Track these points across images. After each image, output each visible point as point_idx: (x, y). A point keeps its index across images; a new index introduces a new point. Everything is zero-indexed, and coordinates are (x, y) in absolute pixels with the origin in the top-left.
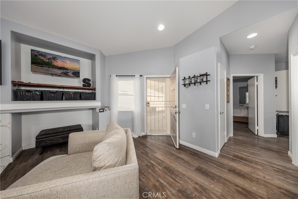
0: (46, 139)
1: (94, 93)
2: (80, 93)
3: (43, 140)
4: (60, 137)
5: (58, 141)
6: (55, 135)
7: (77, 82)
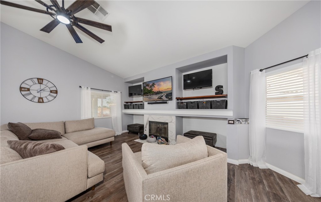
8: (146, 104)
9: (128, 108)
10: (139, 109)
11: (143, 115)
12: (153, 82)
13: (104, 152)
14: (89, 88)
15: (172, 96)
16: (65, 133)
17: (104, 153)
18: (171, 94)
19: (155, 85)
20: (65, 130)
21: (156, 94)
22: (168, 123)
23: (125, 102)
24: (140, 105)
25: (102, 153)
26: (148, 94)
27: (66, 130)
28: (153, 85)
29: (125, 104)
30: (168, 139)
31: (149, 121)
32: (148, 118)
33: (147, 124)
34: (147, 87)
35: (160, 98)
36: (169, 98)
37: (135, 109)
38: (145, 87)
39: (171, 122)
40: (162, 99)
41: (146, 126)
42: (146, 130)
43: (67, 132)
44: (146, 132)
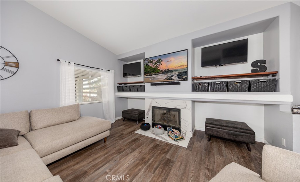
0: (213, 128)
1: (275, 79)
2: (250, 82)
3: (210, 129)
4: (225, 132)
5: (223, 136)
6: (220, 127)
7: (244, 68)
8: (148, 86)
9: (123, 91)
10: (137, 91)
11: (144, 99)
12: (159, 58)
13: (96, 159)
14: (72, 63)
15: (187, 75)
16: (31, 129)
17: (97, 162)
18: (186, 73)
19: (162, 61)
20: (30, 125)
21: (163, 73)
22: (180, 109)
23: (118, 83)
24: (139, 87)
25: (93, 160)
26: (151, 73)
27: (32, 125)
28: (159, 61)
29: (119, 85)
30: (180, 129)
31: (152, 107)
32: (151, 103)
33: (149, 110)
34: (150, 65)
35: (169, 78)
36: (182, 78)
37: (132, 91)
38: (147, 64)
39: (185, 108)
40: (172, 79)
41: (147, 112)
42: (147, 118)
43: (33, 128)
44: (148, 119)
